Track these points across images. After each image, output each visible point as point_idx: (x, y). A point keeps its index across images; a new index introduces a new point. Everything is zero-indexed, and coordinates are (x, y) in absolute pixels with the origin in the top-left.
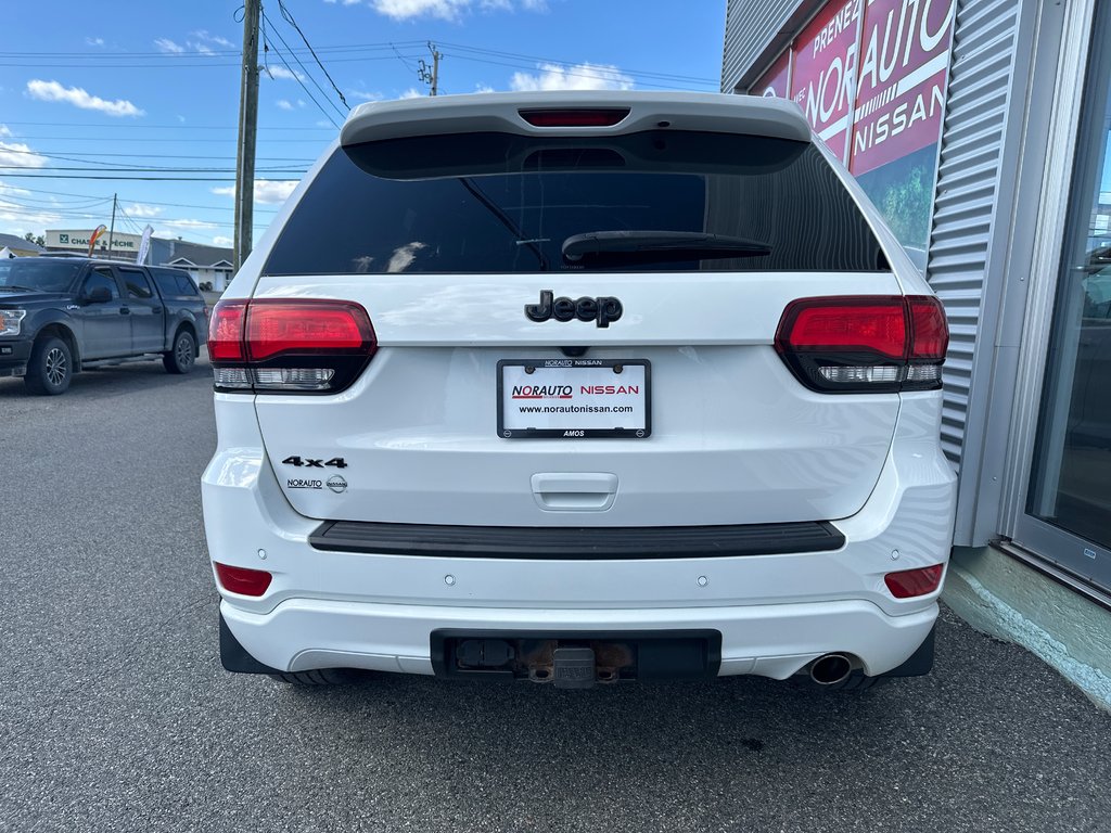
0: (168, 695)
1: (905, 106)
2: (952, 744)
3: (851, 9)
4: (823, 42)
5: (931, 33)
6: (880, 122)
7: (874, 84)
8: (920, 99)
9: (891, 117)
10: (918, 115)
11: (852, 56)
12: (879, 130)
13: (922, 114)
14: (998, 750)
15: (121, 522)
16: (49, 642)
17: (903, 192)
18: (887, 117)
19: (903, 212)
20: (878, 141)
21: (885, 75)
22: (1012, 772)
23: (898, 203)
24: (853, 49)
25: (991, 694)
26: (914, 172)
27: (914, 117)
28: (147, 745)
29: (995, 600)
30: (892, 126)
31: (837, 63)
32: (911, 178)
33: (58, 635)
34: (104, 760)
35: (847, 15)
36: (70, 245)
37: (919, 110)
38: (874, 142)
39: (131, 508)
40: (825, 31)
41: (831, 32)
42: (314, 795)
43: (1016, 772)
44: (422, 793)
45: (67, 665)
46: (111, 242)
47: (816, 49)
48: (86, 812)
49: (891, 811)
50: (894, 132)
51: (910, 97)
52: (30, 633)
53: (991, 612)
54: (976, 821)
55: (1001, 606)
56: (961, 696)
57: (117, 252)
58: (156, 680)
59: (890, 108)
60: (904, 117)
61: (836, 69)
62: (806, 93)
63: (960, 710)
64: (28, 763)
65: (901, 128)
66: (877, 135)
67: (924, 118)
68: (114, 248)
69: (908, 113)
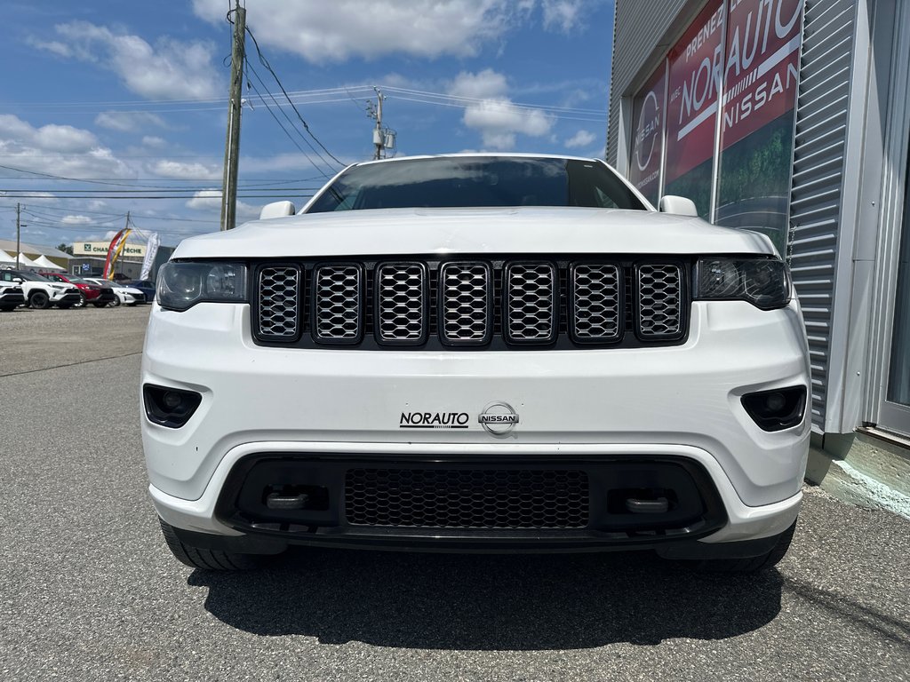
0: (160, 546)
1: (765, 85)
2: (835, 580)
3: (716, 18)
4: (694, 48)
5: (784, 24)
6: (744, 101)
7: (738, 72)
8: (777, 77)
9: (753, 96)
10: (777, 90)
11: (718, 54)
12: (743, 108)
13: (780, 88)
14: (876, 584)
15: (124, 435)
16: (64, 512)
17: (766, 153)
18: (750, 96)
19: (767, 169)
20: (743, 116)
21: (747, 63)
22: (891, 600)
23: (762, 163)
24: (719, 49)
25: (867, 545)
26: (775, 135)
27: (773, 91)
28: (141, 579)
29: (864, 477)
30: (754, 102)
31: (706, 62)
32: (773, 141)
33: (71, 507)
34: (106, 589)
35: (713, 24)
36: (92, 253)
37: (777, 85)
38: (739, 117)
39: (134, 426)
40: (695, 39)
41: (699, 40)
42: (280, 614)
43: (895, 600)
44: (372, 613)
45: (78, 526)
46: (124, 250)
47: (688, 55)
48: (89, 624)
49: (785, 628)
50: (757, 107)
51: (769, 77)
52: (50, 505)
53: (862, 488)
54: (862, 634)
55: (870, 481)
56: (840, 546)
57: (128, 257)
58: (150, 536)
59: (752, 89)
60: (764, 94)
61: (705, 67)
62: (681, 91)
63: (840, 557)
64: (43, 590)
65: (762, 103)
66: (742, 112)
67: (781, 91)
68: (126, 254)
69: (768, 89)
